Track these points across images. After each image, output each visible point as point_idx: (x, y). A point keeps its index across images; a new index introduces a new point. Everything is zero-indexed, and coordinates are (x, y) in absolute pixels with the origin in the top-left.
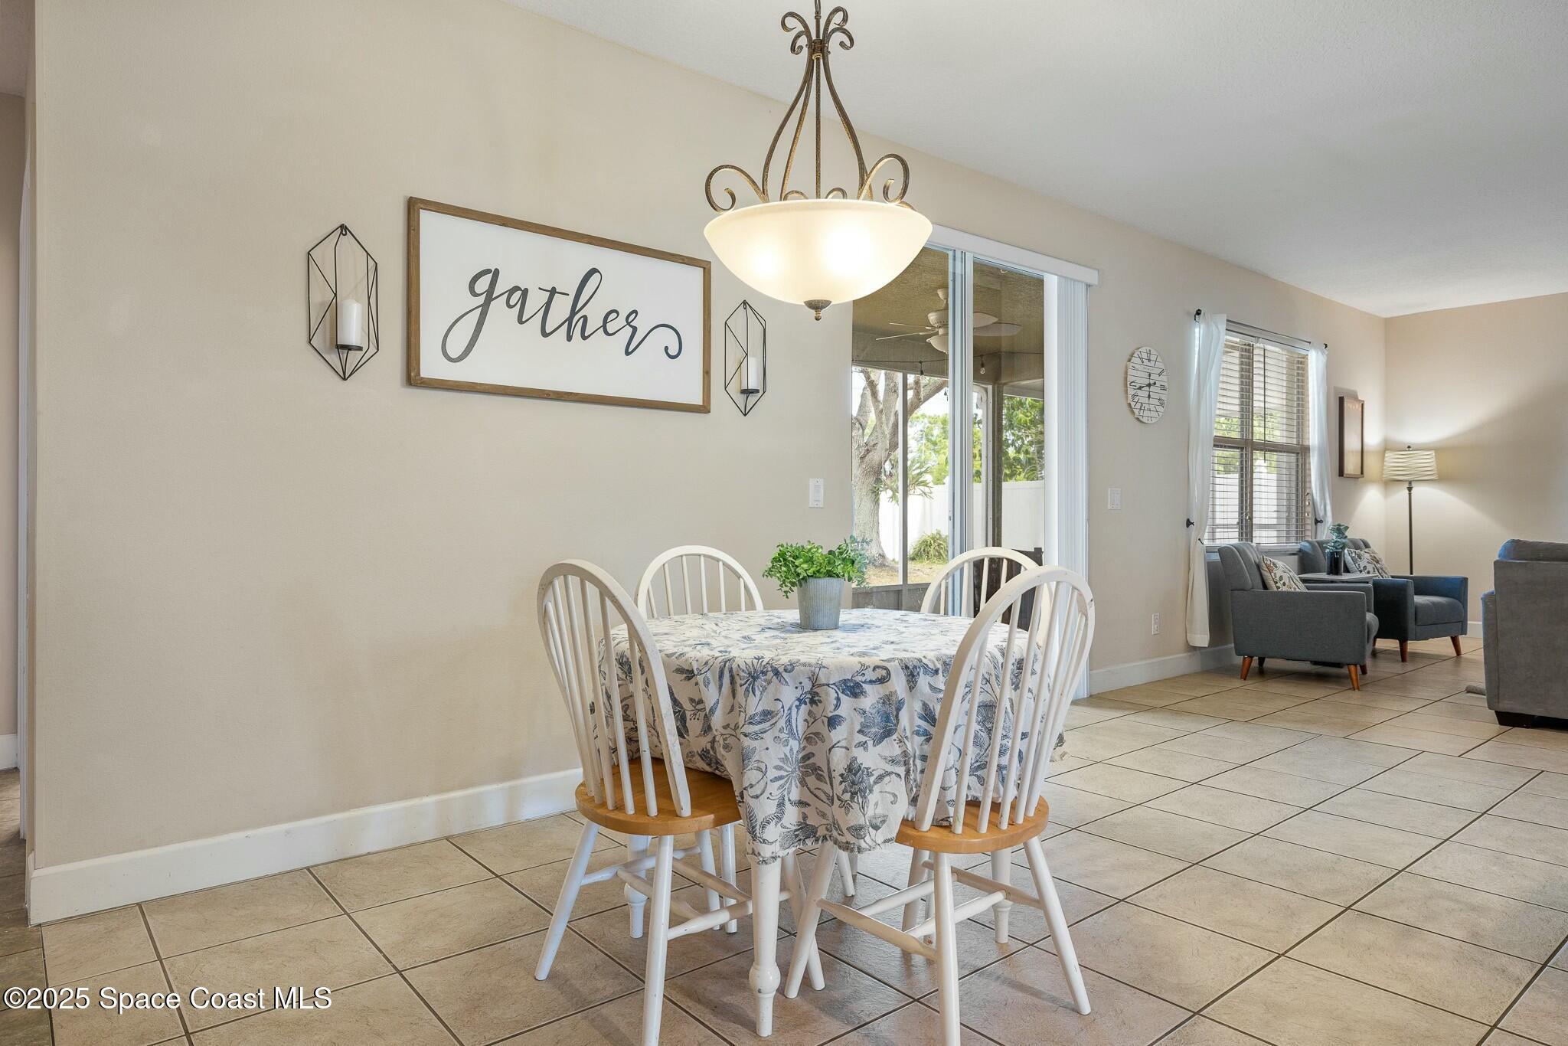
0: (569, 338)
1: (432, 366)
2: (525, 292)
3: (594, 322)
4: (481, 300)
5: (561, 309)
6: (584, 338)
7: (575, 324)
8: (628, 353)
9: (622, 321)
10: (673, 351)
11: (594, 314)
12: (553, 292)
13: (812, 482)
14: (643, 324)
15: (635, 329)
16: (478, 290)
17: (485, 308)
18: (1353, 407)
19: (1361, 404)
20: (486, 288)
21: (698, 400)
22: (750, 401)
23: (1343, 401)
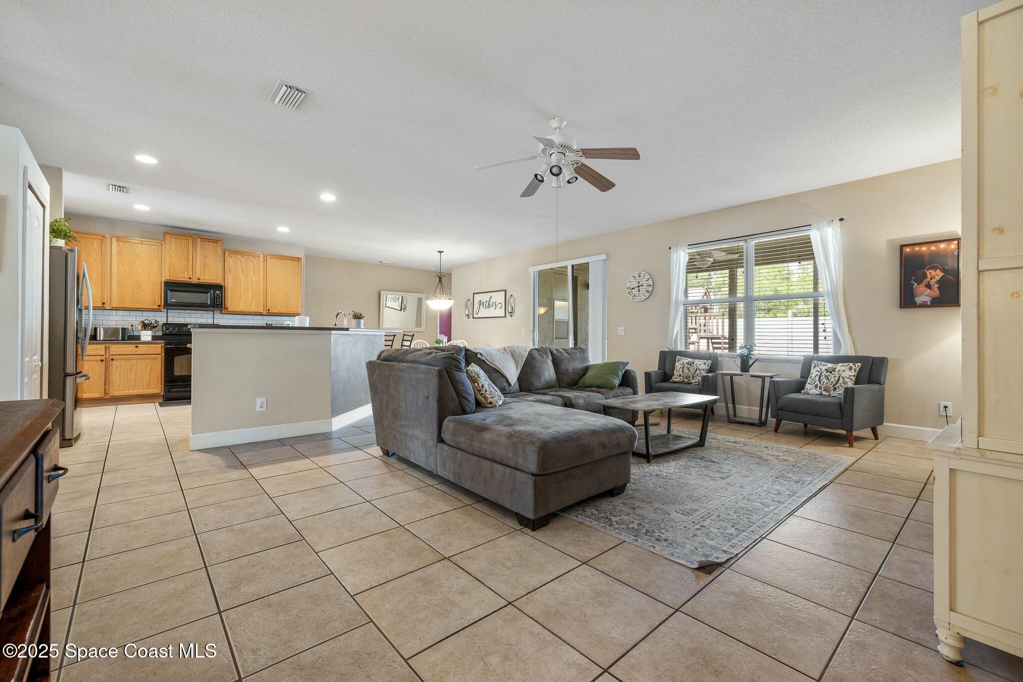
1: (475, 315)
2: (484, 303)
4: (479, 305)
5: (487, 304)
6: (490, 308)
7: (489, 306)
8: (495, 309)
9: (494, 304)
10: (501, 307)
11: (491, 304)
12: (486, 301)
15: (496, 305)
18: (933, 248)
19: (956, 242)
20: (480, 303)
21: (504, 315)
22: (512, 314)
23: (904, 248)
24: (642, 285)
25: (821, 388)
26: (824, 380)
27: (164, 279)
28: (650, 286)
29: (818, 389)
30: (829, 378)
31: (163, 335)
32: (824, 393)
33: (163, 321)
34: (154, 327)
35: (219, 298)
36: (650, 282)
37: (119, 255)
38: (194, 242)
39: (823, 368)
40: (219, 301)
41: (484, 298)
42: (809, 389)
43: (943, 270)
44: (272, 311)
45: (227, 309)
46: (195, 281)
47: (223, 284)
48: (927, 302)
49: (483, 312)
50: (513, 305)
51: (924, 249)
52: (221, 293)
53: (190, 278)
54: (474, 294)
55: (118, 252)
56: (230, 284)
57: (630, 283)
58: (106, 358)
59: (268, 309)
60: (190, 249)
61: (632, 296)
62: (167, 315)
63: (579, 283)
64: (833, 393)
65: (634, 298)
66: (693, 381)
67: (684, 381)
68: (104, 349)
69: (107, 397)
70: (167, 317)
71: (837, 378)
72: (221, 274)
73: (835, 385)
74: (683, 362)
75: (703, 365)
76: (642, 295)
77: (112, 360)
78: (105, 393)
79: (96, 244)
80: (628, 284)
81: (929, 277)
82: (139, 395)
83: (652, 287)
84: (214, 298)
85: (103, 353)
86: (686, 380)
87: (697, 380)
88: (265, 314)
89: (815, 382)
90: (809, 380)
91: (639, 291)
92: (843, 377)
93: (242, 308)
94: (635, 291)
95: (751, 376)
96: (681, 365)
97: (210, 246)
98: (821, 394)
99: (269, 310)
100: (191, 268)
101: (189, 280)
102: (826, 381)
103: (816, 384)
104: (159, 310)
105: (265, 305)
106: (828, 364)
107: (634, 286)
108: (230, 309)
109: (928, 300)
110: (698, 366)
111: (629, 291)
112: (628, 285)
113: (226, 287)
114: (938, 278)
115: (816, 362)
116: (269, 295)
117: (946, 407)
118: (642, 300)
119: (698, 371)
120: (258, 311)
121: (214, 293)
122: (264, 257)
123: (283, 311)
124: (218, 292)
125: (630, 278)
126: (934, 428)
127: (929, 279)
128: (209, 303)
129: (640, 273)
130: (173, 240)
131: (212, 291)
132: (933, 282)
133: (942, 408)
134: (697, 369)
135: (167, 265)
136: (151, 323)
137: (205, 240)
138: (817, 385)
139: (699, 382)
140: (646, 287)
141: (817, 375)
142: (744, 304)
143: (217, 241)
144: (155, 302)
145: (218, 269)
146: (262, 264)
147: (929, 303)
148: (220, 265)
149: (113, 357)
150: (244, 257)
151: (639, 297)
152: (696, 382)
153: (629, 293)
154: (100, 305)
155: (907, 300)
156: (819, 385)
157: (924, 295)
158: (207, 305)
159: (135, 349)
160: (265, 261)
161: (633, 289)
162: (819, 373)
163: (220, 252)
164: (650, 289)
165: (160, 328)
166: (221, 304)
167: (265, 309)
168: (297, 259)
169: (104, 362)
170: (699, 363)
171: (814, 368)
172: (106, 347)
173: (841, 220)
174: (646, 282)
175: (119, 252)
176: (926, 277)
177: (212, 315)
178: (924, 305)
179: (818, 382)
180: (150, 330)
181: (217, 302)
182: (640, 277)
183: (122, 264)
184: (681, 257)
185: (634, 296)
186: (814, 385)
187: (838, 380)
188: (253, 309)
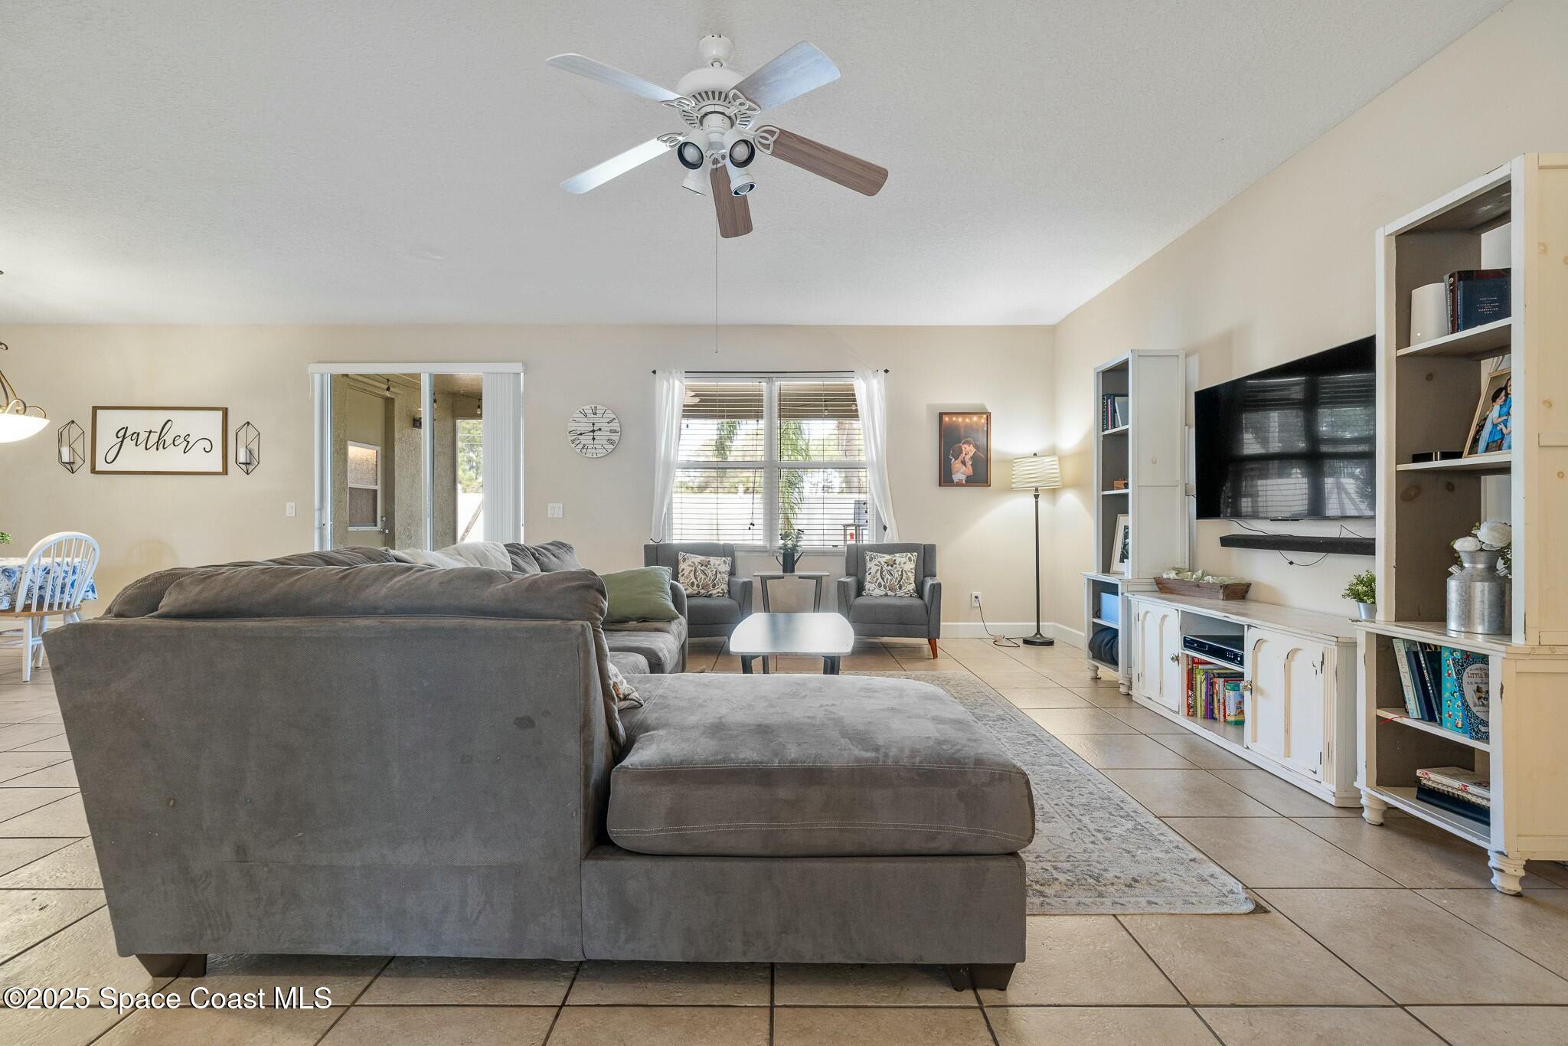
0: (157, 449)
1: (101, 465)
2: (138, 434)
3: (169, 440)
4: (121, 439)
5: (154, 438)
6: (164, 448)
7: (160, 443)
8: (185, 452)
9: (182, 439)
10: (207, 449)
11: (169, 439)
12: (151, 432)
13: (288, 504)
14: (192, 440)
15: (188, 442)
16: (119, 436)
17: (122, 442)
18: (967, 420)
19: (985, 416)
20: (123, 435)
21: (220, 470)
22: (251, 468)
23: (944, 416)
24: (600, 429)
25: (885, 587)
26: (887, 576)
28: (615, 431)
29: (882, 588)
30: (892, 572)
32: (890, 593)
36: (615, 425)
39: (883, 560)
41: (138, 422)
42: (871, 589)
43: (976, 447)
48: (962, 480)
49: (133, 458)
50: (254, 446)
51: (960, 420)
54: (95, 409)
57: (576, 424)
61: (580, 446)
63: (396, 412)
64: (900, 593)
65: (584, 451)
66: (714, 592)
67: (699, 593)
71: (900, 573)
73: (899, 582)
74: (693, 563)
75: (723, 565)
76: (600, 446)
80: (570, 424)
81: (964, 452)
83: (619, 434)
86: (703, 591)
87: (720, 590)
89: (877, 579)
90: (868, 578)
91: (594, 439)
92: (905, 571)
94: (586, 439)
95: (800, 577)
96: (691, 568)
98: (886, 595)
102: (890, 578)
103: (878, 582)
106: (885, 555)
107: (582, 430)
109: (963, 477)
110: (716, 566)
111: (573, 438)
112: (572, 426)
114: (971, 454)
115: (870, 553)
117: (976, 597)
118: (599, 455)
119: (719, 575)
125: (574, 415)
126: (968, 621)
127: (964, 455)
129: (596, 407)
132: (967, 459)
133: (973, 597)
134: (716, 572)
138: (880, 583)
139: (724, 593)
140: (608, 433)
141: (878, 570)
142: (765, 472)
147: (964, 482)
151: (594, 451)
152: (718, 593)
153: (573, 441)
155: (945, 478)
156: (883, 583)
157: (960, 473)
161: (581, 434)
162: (880, 568)
164: (615, 437)
170: (717, 562)
171: (871, 561)
173: (886, 371)
174: (607, 425)
176: (961, 452)
178: (959, 484)
179: (880, 580)
182: (595, 414)
184: (675, 391)
185: (583, 448)
186: (877, 584)
187: (902, 575)
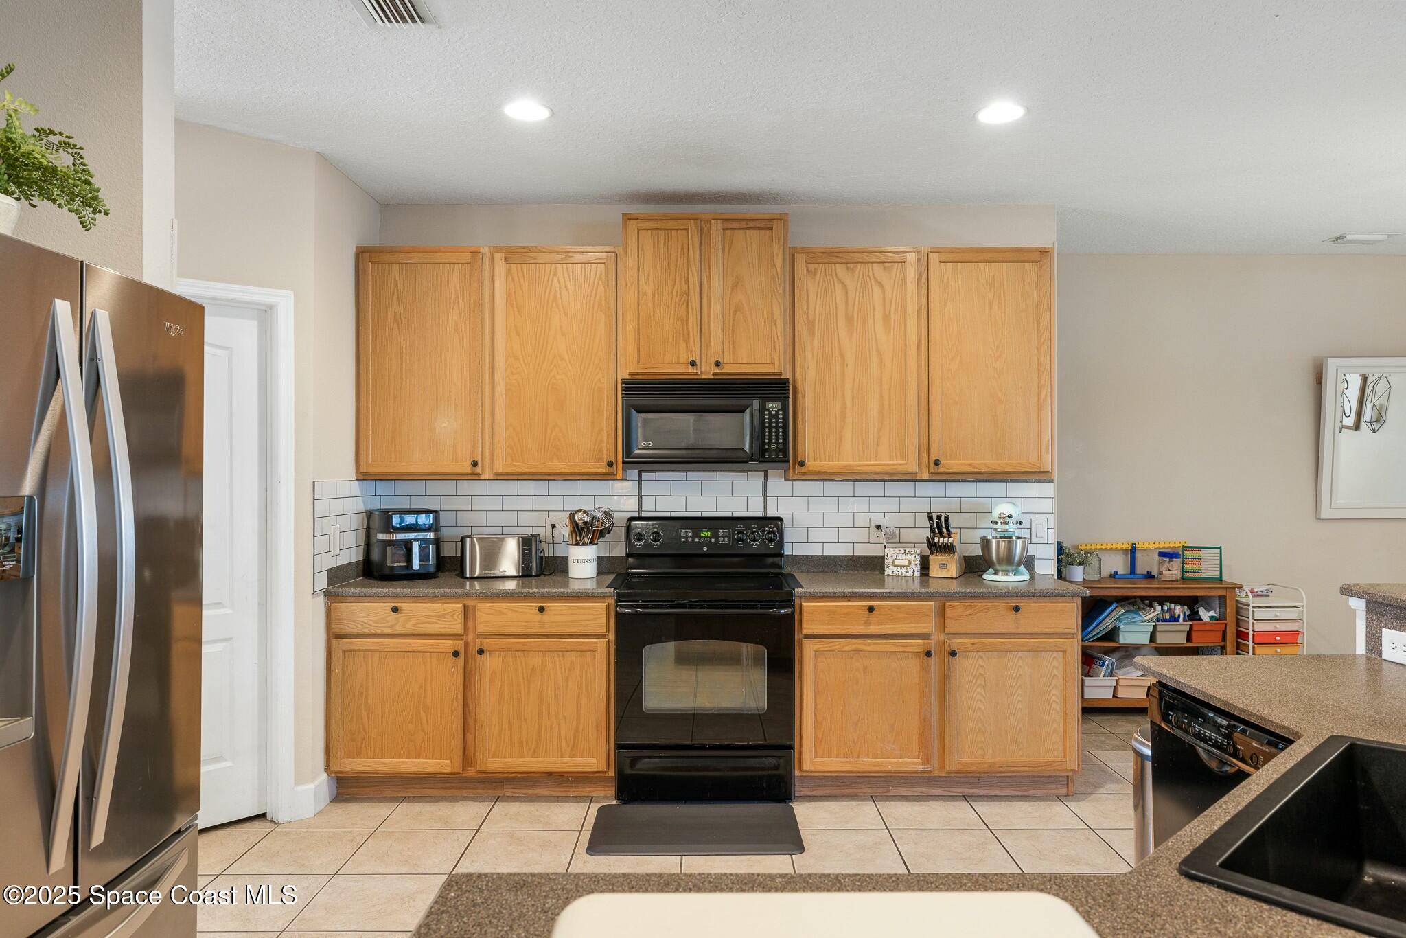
27: (624, 375)
31: (629, 555)
33: (631, 507)
34: (602, 533)
35: (777, 427)
37: (512, 306)
38: (704, 236)
40: (777, 439)
44: (949, 465)
45: (802, 464)
46: (707, 371)
47: (787, 375)
52: (784, 408)
53: (693, 364)
55: (509, 296)
56: (811, 374)
58: (466, 644)
59: (933, 458)
60: (692, 262)
62: (640, 489)
68: (461, 616)
69: (471, 772)
70: (640, 496)
72: (781, 339)
77: (481, 652)
78: (466, 760)
79: (456, 279)
82: (550, 774)
84: (763, 427)
85: (457, 628)
88: (925, 476)
93: (848, 459)
97: (747, 241)
99: (937, 463)
100: (697, 329)
101: (691, 370)
104: (609, 476)
105: (926, 446)
108: (812, 464)
113: (799, 386)
116: (937, 408)
120: (901, 468)
121: (763, 409)
122: (919, 260)
123: (989, 463)
124: (773, 406)
128: (747, 448)
130: (646, 237)
131: (756, 404)
135: (631, 327)
136: (594, 518)
137: (736, 225)
143: (769, 224)
144: (600, 451)
145: (775, 321)
146: (911, 287)
148: (779, 309)
149: (486, 643)
150: (852, 270)
154: (467, 468)
158: (740, 454)
159: (537, 616)
160: (925, 276)
163: (779, 261)
165: (620, 532)
166: (784, 451)
167: (925, 459)
168: (1036, 256)
169: (461, 660)
172: (465, 607)
175: (510, 298)
177: (760, 485)
180: (592, 543)
181: (770, 443)
183: (518, 334)
188: (885, 461)
